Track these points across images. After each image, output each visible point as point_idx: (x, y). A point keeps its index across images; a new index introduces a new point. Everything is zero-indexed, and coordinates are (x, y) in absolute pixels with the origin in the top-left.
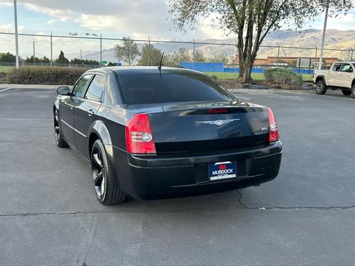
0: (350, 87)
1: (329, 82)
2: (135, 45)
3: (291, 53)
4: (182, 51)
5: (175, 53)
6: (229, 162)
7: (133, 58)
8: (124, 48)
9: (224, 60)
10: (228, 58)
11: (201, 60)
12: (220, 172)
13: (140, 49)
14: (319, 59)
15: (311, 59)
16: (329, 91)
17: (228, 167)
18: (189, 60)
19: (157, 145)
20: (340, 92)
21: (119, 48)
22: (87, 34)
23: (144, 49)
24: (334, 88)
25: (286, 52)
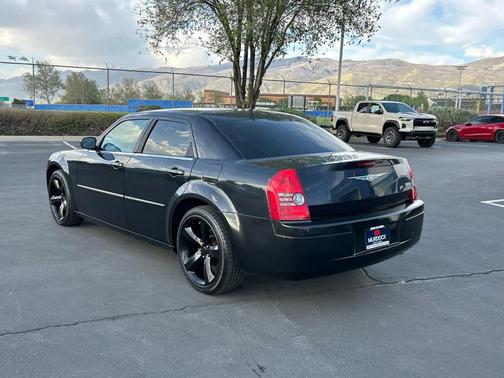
0: (381, 133)
1: (354, 126)
2: (56, 73)
3: (275, 89)
4: (128, 83)
5: (118, 85)
6: (382, 226)
7: (53, 93)
8: (38, 78)
9: (189, 96)
10: (194, 94)
11: (157, 96)
12: (375, 238)
13: (64, 80)
14: (334, 97)
15: (305, 96)
16: (354, 138)
17: (382, 232)
18: (138, 97)
19: (311, 208)
20: (365, 139)
21: (29, 77)
22: (11, 58)
23: (69, 80)
24: (359, 134)
25: (270, 87)
